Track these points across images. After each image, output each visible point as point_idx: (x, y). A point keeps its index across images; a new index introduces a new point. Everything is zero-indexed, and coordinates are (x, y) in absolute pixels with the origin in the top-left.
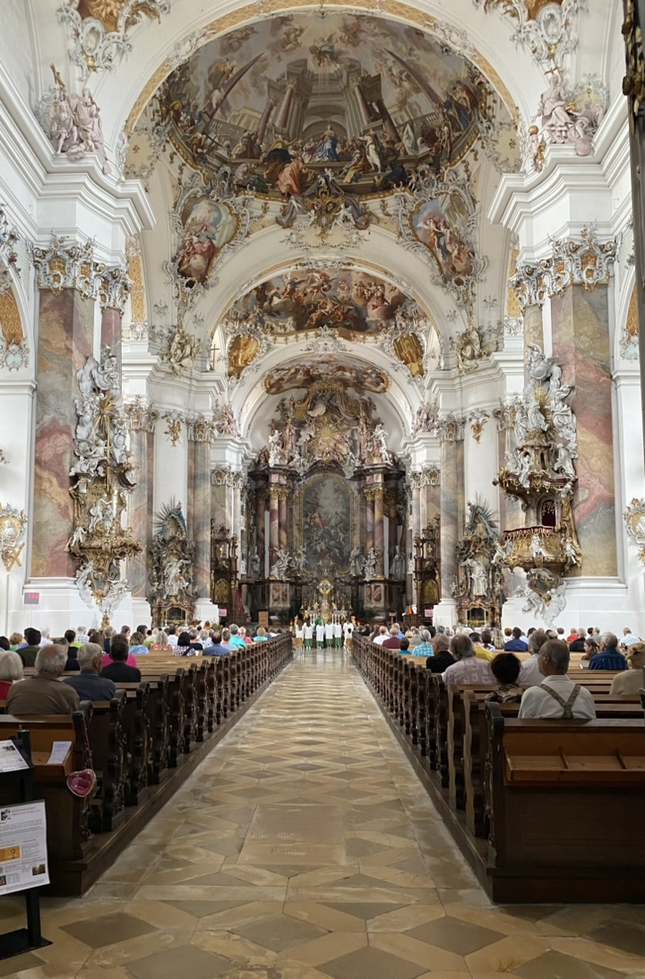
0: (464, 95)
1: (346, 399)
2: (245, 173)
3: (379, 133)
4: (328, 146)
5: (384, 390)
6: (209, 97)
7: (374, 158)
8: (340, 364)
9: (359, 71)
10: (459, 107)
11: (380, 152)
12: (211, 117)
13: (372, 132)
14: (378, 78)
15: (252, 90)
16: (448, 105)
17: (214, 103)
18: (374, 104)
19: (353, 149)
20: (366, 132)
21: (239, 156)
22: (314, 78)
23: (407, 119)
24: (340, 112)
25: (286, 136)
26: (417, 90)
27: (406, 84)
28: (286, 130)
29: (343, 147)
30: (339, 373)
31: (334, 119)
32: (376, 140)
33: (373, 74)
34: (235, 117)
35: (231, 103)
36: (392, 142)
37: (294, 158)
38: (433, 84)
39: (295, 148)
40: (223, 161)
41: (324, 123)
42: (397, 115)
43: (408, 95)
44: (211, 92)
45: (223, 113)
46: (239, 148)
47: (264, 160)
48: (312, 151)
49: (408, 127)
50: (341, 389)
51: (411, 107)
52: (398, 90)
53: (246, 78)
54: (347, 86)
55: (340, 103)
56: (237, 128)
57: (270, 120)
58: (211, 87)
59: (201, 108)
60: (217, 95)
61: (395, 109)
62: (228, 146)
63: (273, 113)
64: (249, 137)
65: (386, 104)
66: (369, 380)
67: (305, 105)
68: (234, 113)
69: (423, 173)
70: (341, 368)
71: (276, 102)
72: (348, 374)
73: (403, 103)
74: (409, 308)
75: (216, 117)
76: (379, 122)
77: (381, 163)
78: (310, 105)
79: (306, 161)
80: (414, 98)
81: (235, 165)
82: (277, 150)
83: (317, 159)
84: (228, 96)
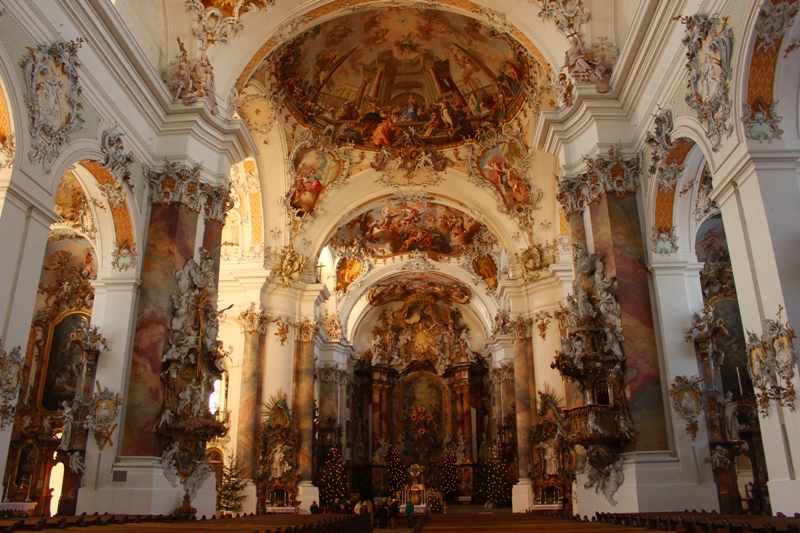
0: (513, 71)
1: (436, 309)
2: (346, 131)
3: (450, 101)
4: (411, 110)
5: (468, 301)
6: (317, 76)
7: (447, 118)
8: (431, 281)
9: (432, 58)
10: (510, 80)
11: (452, 114)
12: (319, 90)
13: (445, 100)
14: (447, 62)
15: (351, 71)
16: (501, 78)
17: (321, 80)
18: (445, 81)
19: (431, 112)
20: (440, 100)
21: (341, 118)
22: (399, 63)
23: (471, 90)
24: (420, 86)
25: (378, 104)
26: (477, 70)
27: (468, 66)
28: (377, 99)
29: (422, 111)
30: (430, 288)
32: (448, 105)
33: (443, 59)
34: (338, 91)
35: (335, 81)
36: (460, 107)
37: (384, 119)
38: (489, 65)
39: (385, 112)
40: (329, 122)
41: (407, 94)
42: (464, 87)
43: (470, 73)
44: (319, 73)
45: (328, 87)
46: (341, 112)
47: (361, 121)
48: (398, 114)
49: (472, 96)
50: (432, 301)
51: (473, 82)
52: (463, 70)
53: (346, 64)
54: (424, 68)
55: (419, 80)
56: (340, 98)
57: (365, 92)
58: (318, 69)
59: (311, 84)
60: (323, 75)
61: (461, 83)
62: (332, 111)
63: (367, 88)
64: (349, 105)
65: (455, 80)
66: (455, 293)
67: (392, 82)
68: (337, 88)
69: (485, 128)
70: (432, 284)
71: (370, 80)
72: (437, 289)
73: (467, 79)
74: (484, 235)
75: (323, 90)
76: (450, 93)
77: (453, 122)
78: (396, 82)
79: (394, 121)
80: (475, 75)
81: (337, 125)
82: (371, 114)
83: (403, 120)
84: (333, 76)
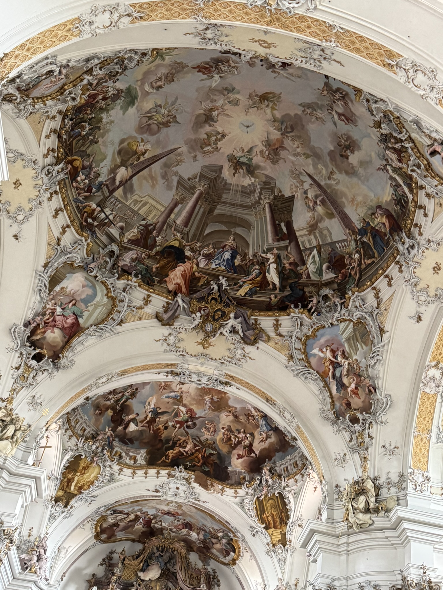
0: (384, 220)
1: (187, 566)
2: (133, 260)
3: (283, 254)
4: (227, 255)
5: (234, 562)
6: (113, 171)
7: (273, 276)
8: (188, 520)
9: (273, 189)
10: (376, 233)
11: (281, 272)
12: (111, 192)
13: (276, 251)
14: (292, 199)
15: (161, 181)
16: (363, 232)
17: (118, 178)
18: (283, 225)
19: (253, 264)
20: (269, 250)
21: (131, 241)
22: (226, 187)
23: (315, 243)
24: (247, 225)
25: (186, 236)
26: (331, 216)
27: (320, 209)
28: (186, 230)
29: (242, 260)
30: (185, 531)
31: (239, 230)
32: (278, 259)
33: (287, 194)
34: (136, 202)
35: (135, 187)
36: (294, 264)
37: (189, 259)
38: (349, 210)
39: (192, 250)
40: (112, 239)
41: (228, 233)
42: (306, 239)
43: (320, 220)
44: (117, 167)
45: (125, 193)
46: (133, 233)
47: (157, 253)
48: (209, 257)
49: (315, 252)
50: (184, 551)
51: (321, 233)
52: (310, 214)
53: (156, 167)
54: (258, 202)
55: (248, 217)
56: (136, 213)
57: (173, 216)
58: (118, 161)
59: (102, 178)
60: (122, 173)
61: (304, 232)
62: (122, 228)
63: (176, 210)
64: (146, 226)
65: (296, 226)
66: (218, 546)
67: (211, 211)
68: (136, 197)
69: (326, 298)
70: (188, 526)
71: (183, 201)
72: (194, 535)
73: (313, 228)
74: (278, 464)
75: (116, 194)
76: (285, 243)
77: (280, 283)
78: (216, 212)
79: (202, 265)
80: (326, 223)
81: (124, 249)
82: (172, 247)
83: (213, 266)
84: (134, 178)
